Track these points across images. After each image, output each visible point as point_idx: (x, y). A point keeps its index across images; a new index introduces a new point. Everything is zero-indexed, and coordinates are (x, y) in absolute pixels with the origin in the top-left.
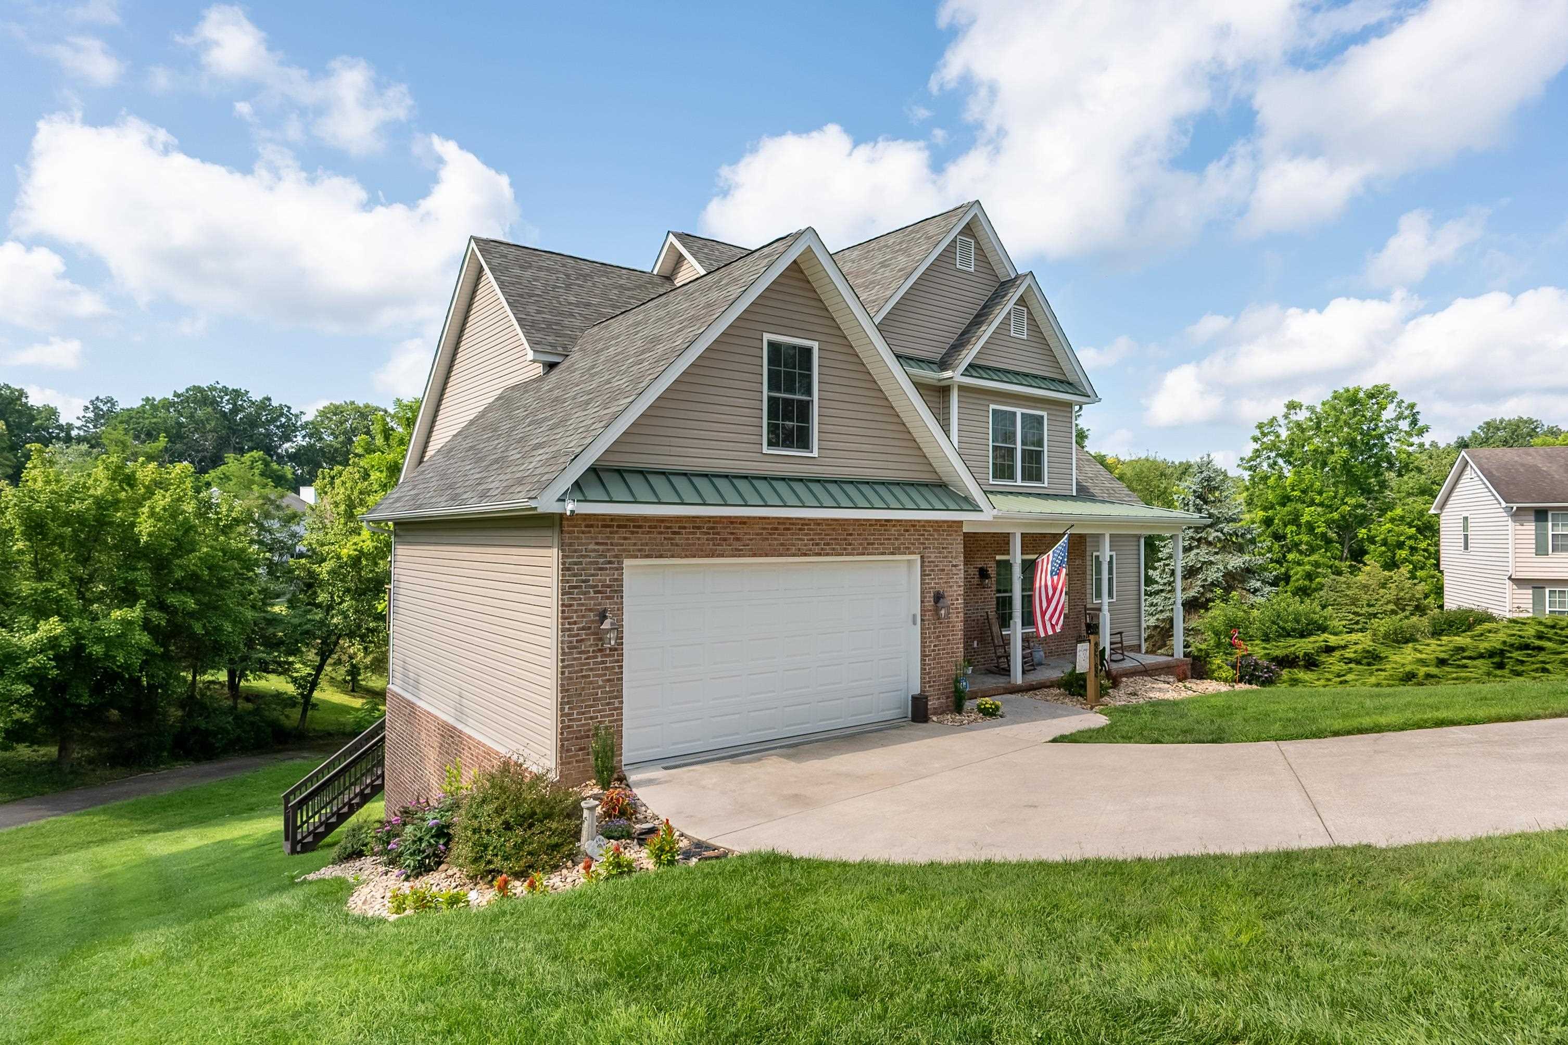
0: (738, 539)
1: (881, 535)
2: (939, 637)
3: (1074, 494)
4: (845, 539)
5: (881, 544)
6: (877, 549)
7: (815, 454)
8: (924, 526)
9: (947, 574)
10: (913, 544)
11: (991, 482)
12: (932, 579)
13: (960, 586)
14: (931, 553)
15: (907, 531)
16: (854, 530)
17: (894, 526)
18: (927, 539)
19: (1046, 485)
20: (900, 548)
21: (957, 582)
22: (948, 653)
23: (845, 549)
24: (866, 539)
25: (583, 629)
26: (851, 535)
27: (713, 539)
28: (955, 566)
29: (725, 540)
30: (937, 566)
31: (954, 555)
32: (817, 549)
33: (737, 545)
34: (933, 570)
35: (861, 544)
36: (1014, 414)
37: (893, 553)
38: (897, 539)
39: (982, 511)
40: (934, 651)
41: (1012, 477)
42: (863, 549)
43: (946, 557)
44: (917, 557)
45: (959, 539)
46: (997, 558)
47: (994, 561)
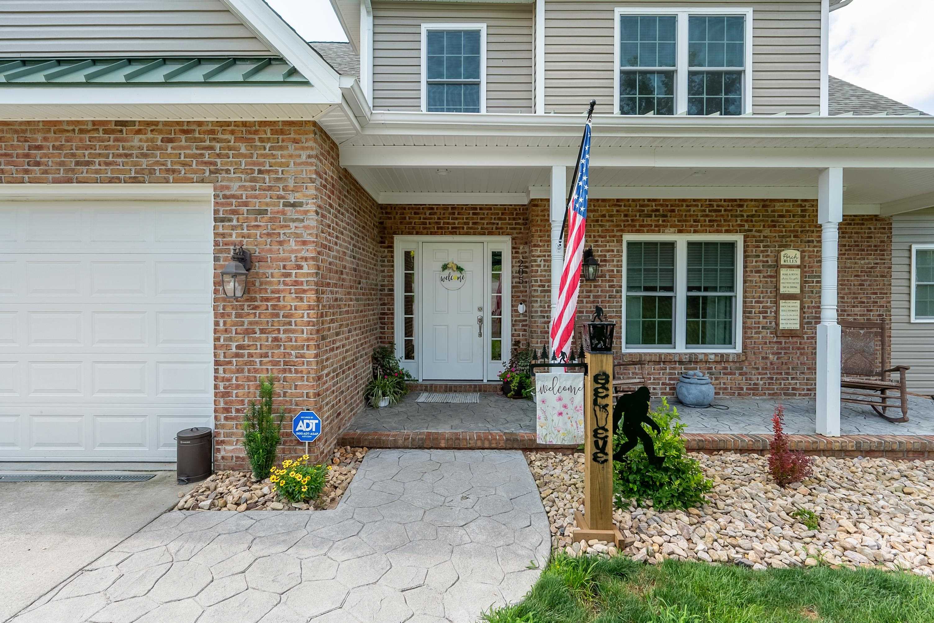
1: (106, 148)
2: (247, 332)
4: (27, 156)
5: (107, 164)
6: (97, 172)
8: (212, 132)
9: (272, 220)
10: (184, 164)
12: (234, 228)
13: (304, 243)
14: (230, 180)
15: (171, 141)
16: (45, 139)
17: (139, 132)
18: (219, 156)
20: (152, 172)
21: (297, 235)
22: (277, 363)
23: (26, 172)
24: (73, 155)
26: (39, 148)
28: (293, 205)
30: (246, 204)
31: (291, 184)
34: (234, 212)
35: (62, 164)
36: (672, 19)
37: (135, 180)
38: (145, 156)
39: (307, 83)
40: (237, 355)
41: (670, 110)
42: (67, 171)
43: (270, 188)
44: (207, 190)
45: (304, 155)
46: (628, 237)
47: (620, 241)
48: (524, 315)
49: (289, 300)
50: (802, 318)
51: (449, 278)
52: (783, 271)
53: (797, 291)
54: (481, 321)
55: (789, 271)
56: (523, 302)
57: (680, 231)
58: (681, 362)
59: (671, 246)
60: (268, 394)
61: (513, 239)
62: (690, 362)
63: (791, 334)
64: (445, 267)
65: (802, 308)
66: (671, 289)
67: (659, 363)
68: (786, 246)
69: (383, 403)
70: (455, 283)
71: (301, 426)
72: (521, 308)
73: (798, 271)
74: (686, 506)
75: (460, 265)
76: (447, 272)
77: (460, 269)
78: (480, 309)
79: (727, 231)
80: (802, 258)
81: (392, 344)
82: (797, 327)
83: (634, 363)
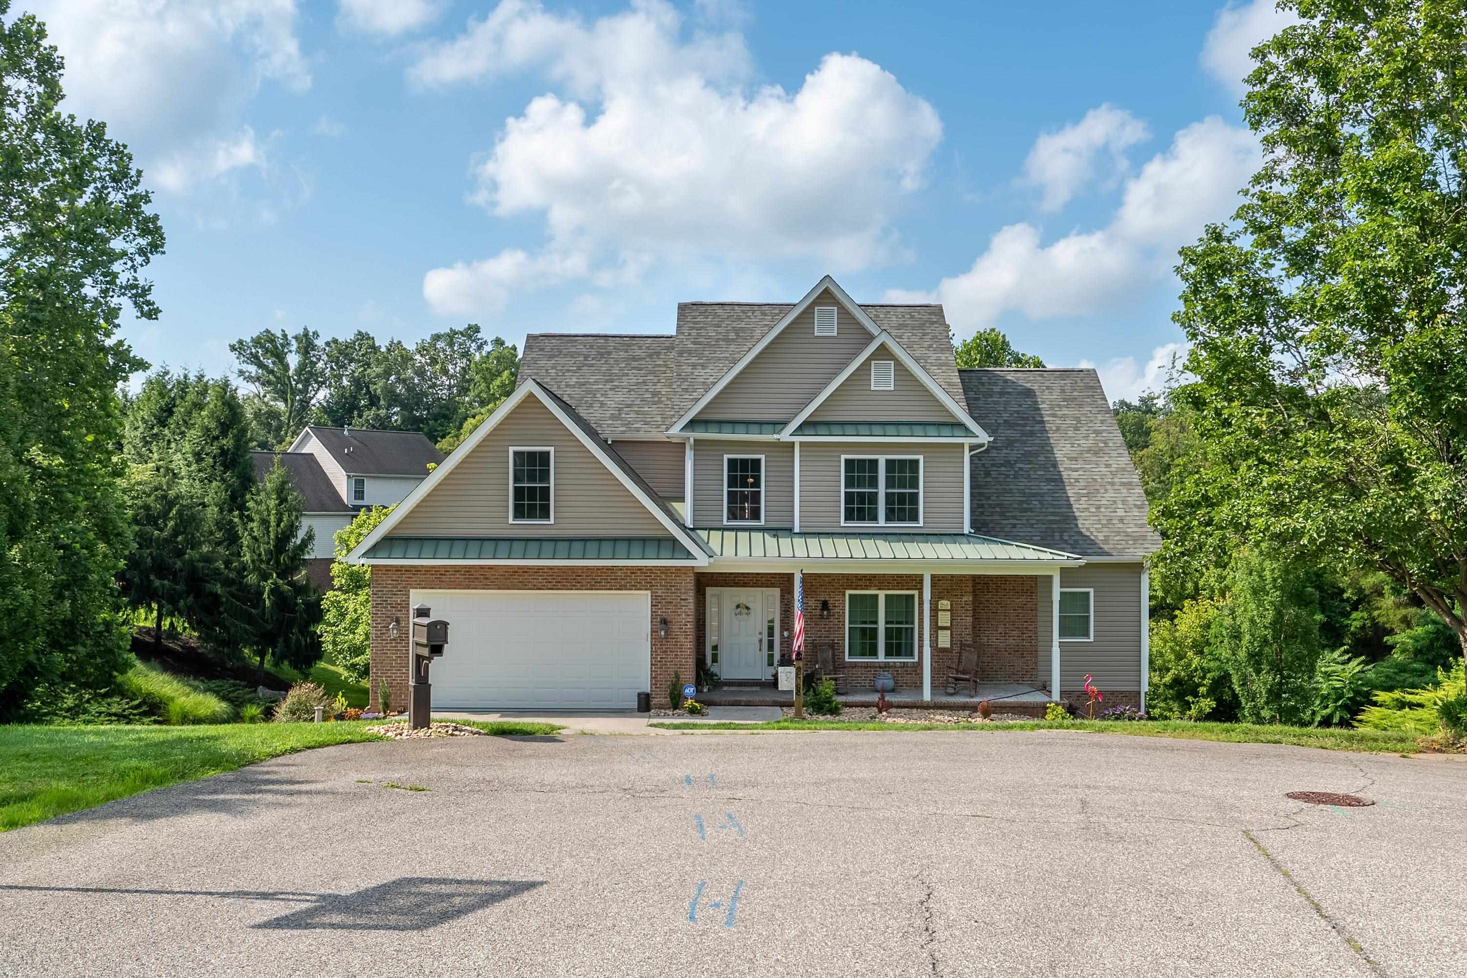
0: (487, 579)
1: (607, 576)
2: (664, 652)
3: (966, 531)
4: (575, 579)
5: (608, 582)
6: (603, 586)
7: (552, 521)
8: (651, 569)
9: (675, 606)
10: (639, 583)
11: (842, 524)
12: (659, 609)
13: (689, 615)
14: (658, 589)
15: (634, 573)
16: (582, 572)
17: (621, 569)
18: (654, 579)
19: (921, 524)
20: (626, 586)
21: (686, 612)
22: (676, 665)
23: (575, 586)
24: (594, 579)
25: (384, 627)
26: (580, 576)
27: (468, 578)
28: (684, 600)
29: (477, 579)
30: (664, 599)
31: (684, 591)
32: (550, 585)
33: (487, 582)
34: (660, 602)
36: (876, 462)
37: (619, 589)
38: (623, 579)
39: (697, 559)
40: (660, 662)
41: (875, 518)
42: (591, 585)
43: (674, 593)
44: (649, 592)
45: (688, 579)
46: (848, 592)
47: (844, 595)
48: (788, 638)
49: (682, 639)
50: (952, 641)
51: (740, 613)
52: (940, 613)
53: (949, 625)
54: (761, 641)
55: (943, 613)
56: (787, 630)
57: (879, 589)
58: (880, 667)
59: (876, 596)
60: (677, 676)
61: (781, 590)
62: (885, 667)
63: (944, 650)
64: (738, 606)
65: (952, 634)
66: (876, 622)
67: (867, 667)
68: (942, 598)
69: (705, 690)
70: (744, 617)
71: (687, 691)
72: (786, 634)
73: (949, 613)
74: (832, 714)
75: (748, 605)
76: (739, 609)
77: (748, 608)
78: (760, 633)
79: (907, 589)
80: (951, 605)
81: (704, 655)
82: (949, 646)
83: (853, 667)
